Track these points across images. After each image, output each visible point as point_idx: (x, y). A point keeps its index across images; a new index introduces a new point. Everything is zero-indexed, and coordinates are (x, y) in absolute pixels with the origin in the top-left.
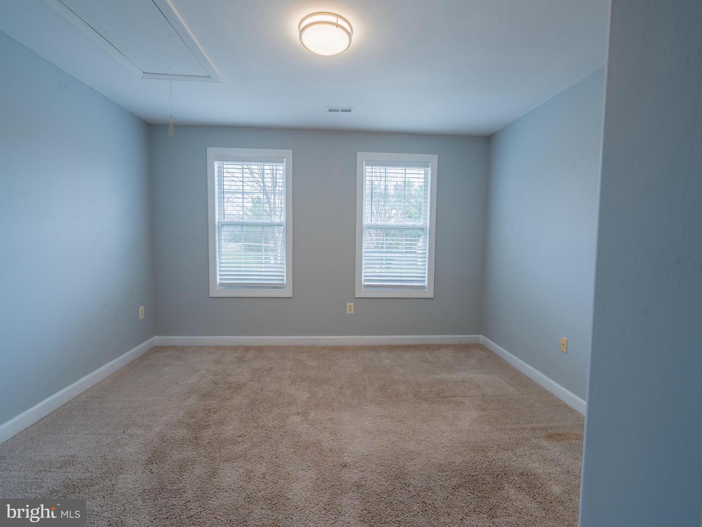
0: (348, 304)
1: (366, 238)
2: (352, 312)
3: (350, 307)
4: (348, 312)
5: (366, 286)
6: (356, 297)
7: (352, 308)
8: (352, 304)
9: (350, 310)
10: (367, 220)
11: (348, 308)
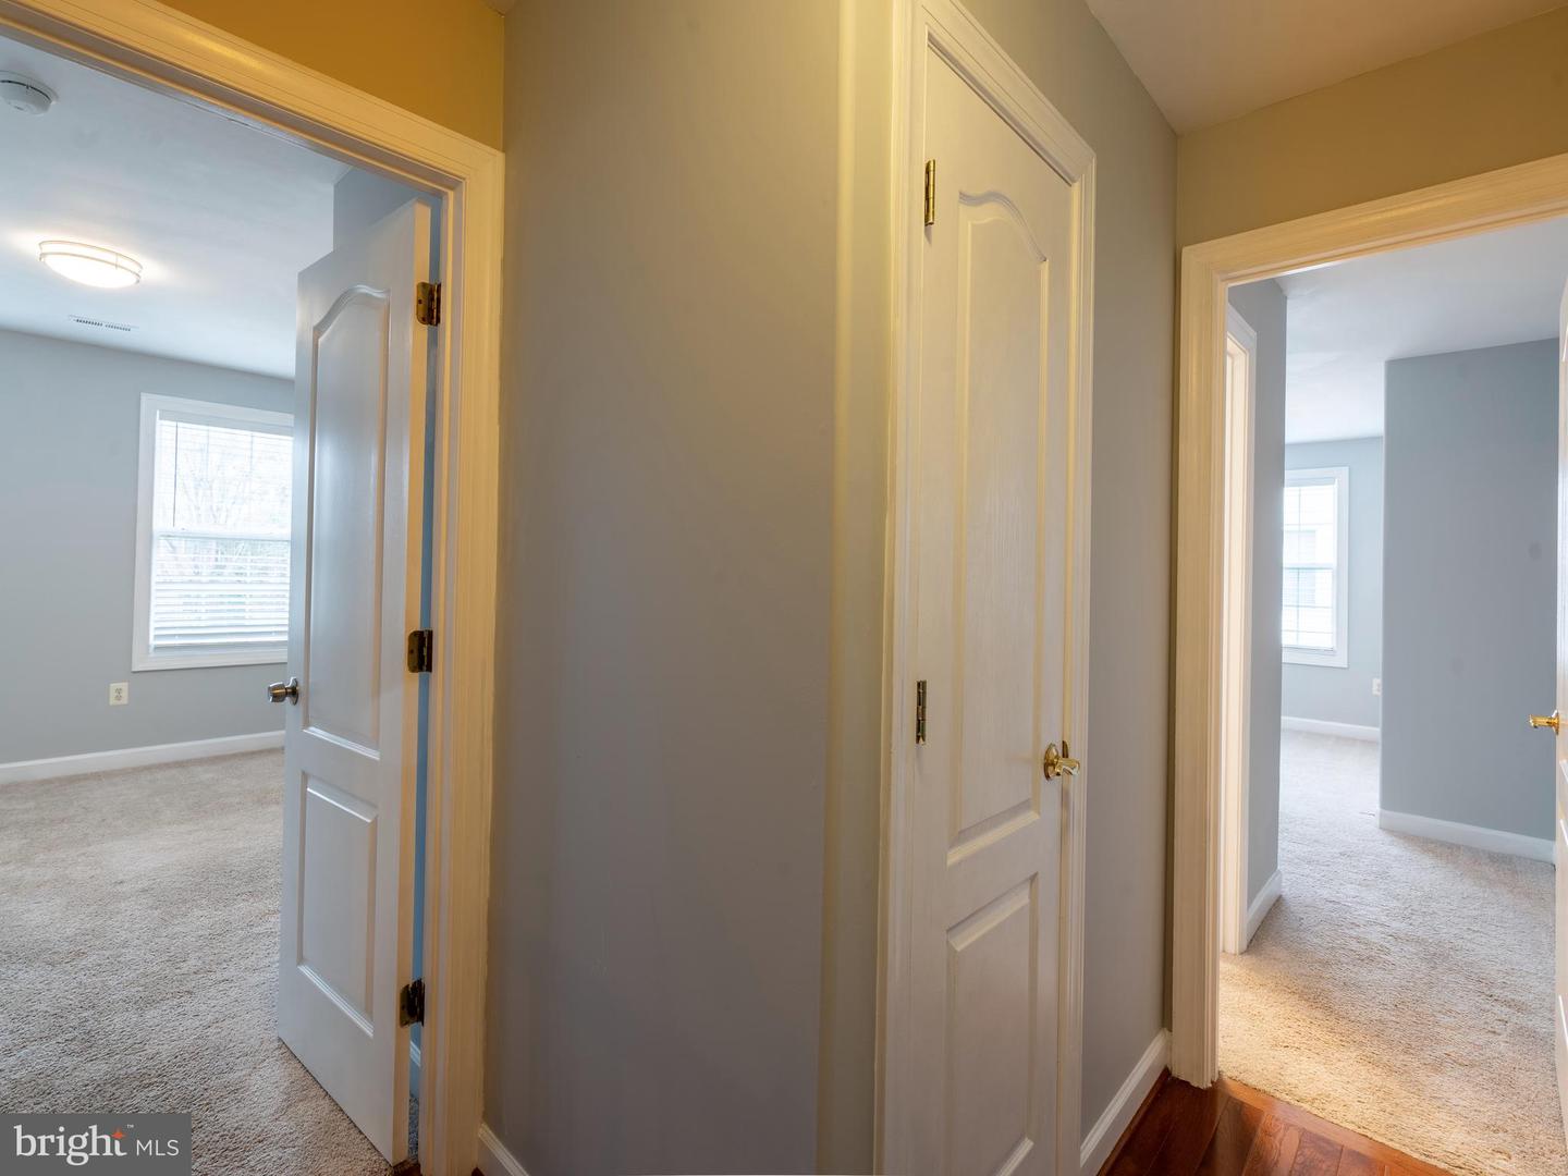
0: (114, 686)
1: (160, 553)
2: (124, 701)
3: (119, 691)
4: (113, 701)
5: (157, 648)
6: (133, 670)
7: (125, 694)
8: (124, 686)
9: (118, 698)
10: (160, 523)
11: (113, 694)
